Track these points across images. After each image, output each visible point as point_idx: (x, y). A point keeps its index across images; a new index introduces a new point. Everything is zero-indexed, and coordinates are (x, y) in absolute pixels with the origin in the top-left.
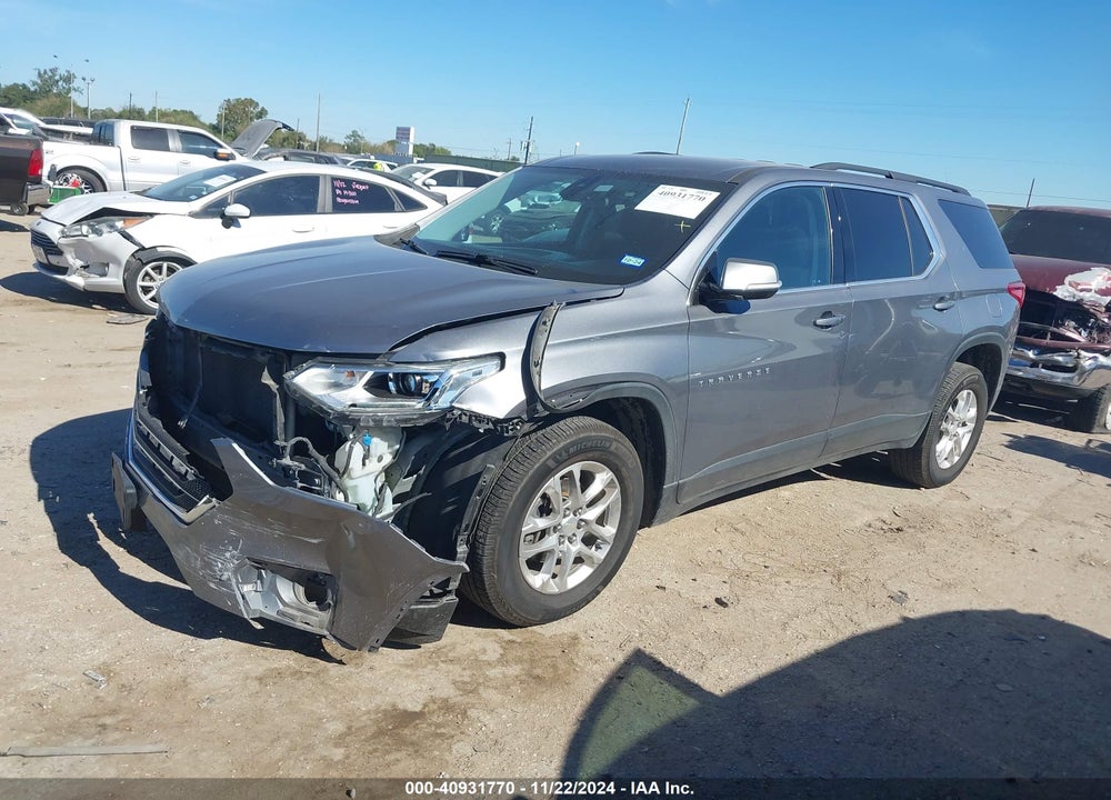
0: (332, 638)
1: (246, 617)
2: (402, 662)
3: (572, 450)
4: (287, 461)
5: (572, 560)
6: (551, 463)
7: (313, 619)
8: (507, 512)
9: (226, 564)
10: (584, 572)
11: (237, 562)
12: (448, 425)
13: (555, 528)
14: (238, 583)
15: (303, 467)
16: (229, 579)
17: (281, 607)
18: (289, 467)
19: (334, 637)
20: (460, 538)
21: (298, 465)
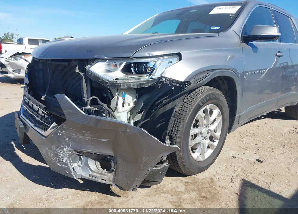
0: (115, 186)
1: (75, 178)
2: (145, 194)
3: (208, 98)
4: (89, 107)
5: (206, 147)
6: (201, 104)
7: (106, 177)
8: (185, 125)
9: (65, 154)
10: (210, 152)
11: (69, 153)
12: (160, 85)
13: (200, 133)
14: (70, 162)
15: (96, 109)
16: (66, 161)
17: (91, 173)
18: (90, 110)
19: (116, 185)
20: (167, 137)
21: (94, 109)
